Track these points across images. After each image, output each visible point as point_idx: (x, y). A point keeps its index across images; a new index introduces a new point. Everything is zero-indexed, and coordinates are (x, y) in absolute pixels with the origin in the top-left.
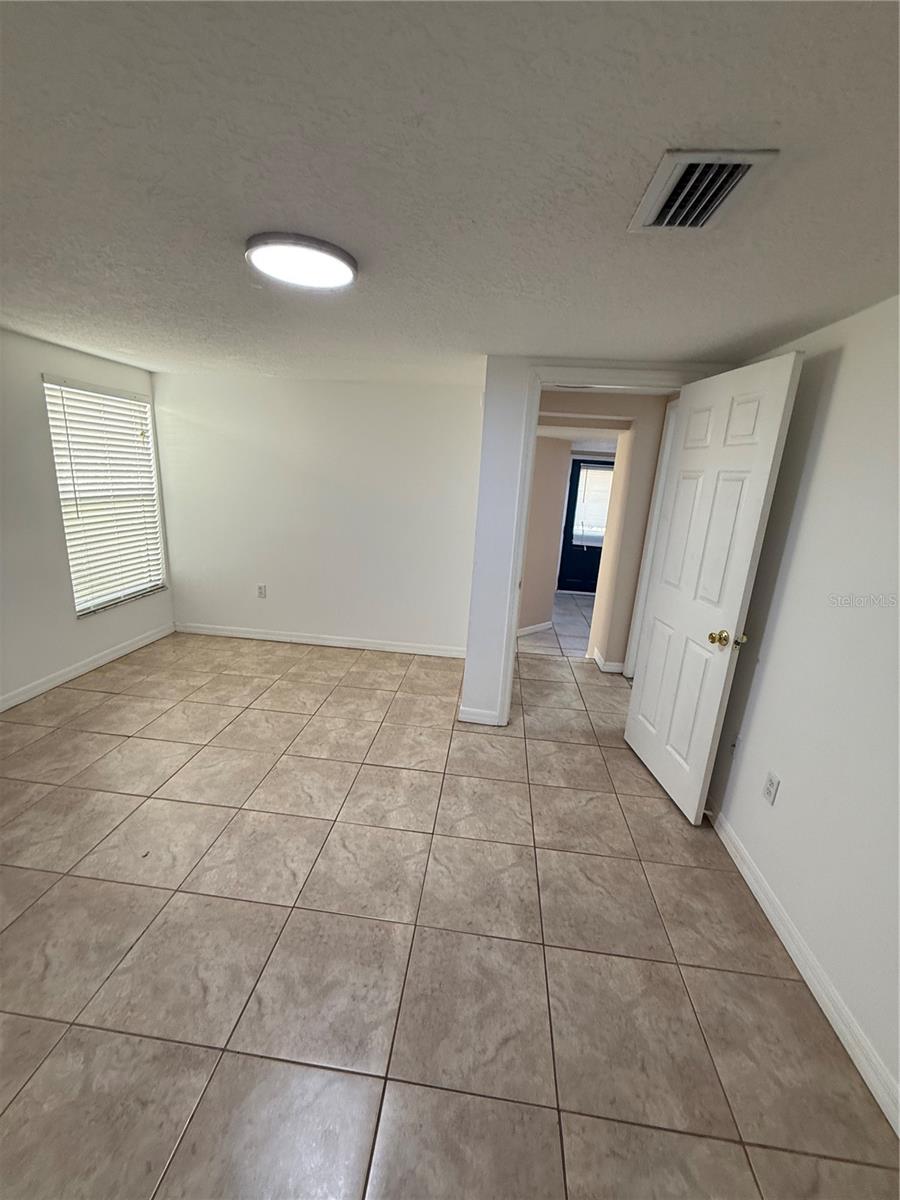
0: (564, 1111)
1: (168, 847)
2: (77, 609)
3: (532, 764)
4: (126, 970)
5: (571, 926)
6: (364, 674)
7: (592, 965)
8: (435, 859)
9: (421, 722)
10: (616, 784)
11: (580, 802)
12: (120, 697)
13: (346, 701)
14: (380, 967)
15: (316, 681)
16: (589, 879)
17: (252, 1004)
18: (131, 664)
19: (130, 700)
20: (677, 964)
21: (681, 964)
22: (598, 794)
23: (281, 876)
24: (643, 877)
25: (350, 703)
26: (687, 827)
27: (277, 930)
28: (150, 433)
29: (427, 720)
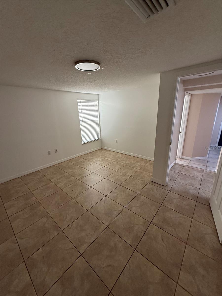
0: (112, 293)
1: (76, 190)
2: (83, 142)
3: (166, 199)
4: (59, 209)
5: (147, 250)
6: (134, 164)
7: (146, 264)
8: (122, 214)
9: (140, 179)
10: (195, 216)
11: (176, 216)
12: (86, 160)
13: (125, 169)
14: (95, 232)
15: (122, 163)
16: (162, 240)
17: (70, 225)
18: (91, 154)
19: (87, 161)
20: (177, 283)
21: (178, 284)
22: (185, 216)
23: (89, 203)
24: (184, 249)
25: (126, 170)
26: (218, 243)
27: (82, 214)
28: (98, 107)
29: (142, 179)
